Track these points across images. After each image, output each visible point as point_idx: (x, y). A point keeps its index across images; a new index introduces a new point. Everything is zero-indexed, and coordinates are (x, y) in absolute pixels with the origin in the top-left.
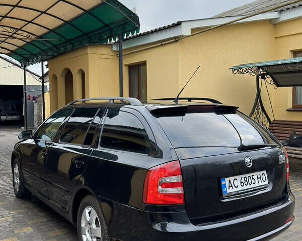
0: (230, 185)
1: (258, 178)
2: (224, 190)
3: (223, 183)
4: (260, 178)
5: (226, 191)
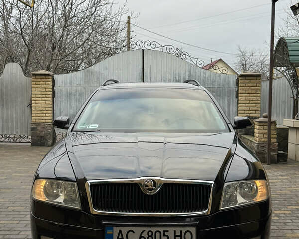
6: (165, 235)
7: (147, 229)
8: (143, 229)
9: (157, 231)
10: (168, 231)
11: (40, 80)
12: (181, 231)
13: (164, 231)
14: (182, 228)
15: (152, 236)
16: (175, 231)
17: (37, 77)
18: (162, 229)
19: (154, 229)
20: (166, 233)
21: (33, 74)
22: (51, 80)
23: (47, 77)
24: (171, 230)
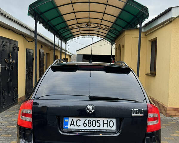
0: (72, 123)
1: (104, 123)
2: (65, 126)
3: (66, 120)
4: (107, 123)
5: (68, 127)
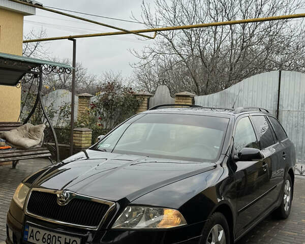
6: (58, 240)
7: (48, 233)
8: (46, 232)
9: (54, 236)
10: (61, 237)
11: (181, 100)
12: (70, 240)
13: (59, 237)
14: (70, 238)
15: (50, 239)
16: (66, 239)
17: (180, 98)
18: (57, 235)
19: (52, 234)
20: (60, 239)
21: (177, 96)
22: (190, 101)
23: (187, 98)
24: (64, 237)
